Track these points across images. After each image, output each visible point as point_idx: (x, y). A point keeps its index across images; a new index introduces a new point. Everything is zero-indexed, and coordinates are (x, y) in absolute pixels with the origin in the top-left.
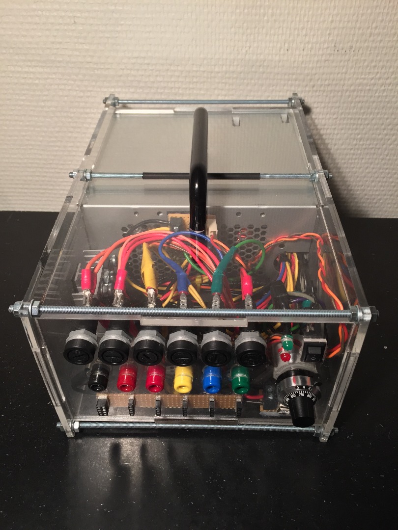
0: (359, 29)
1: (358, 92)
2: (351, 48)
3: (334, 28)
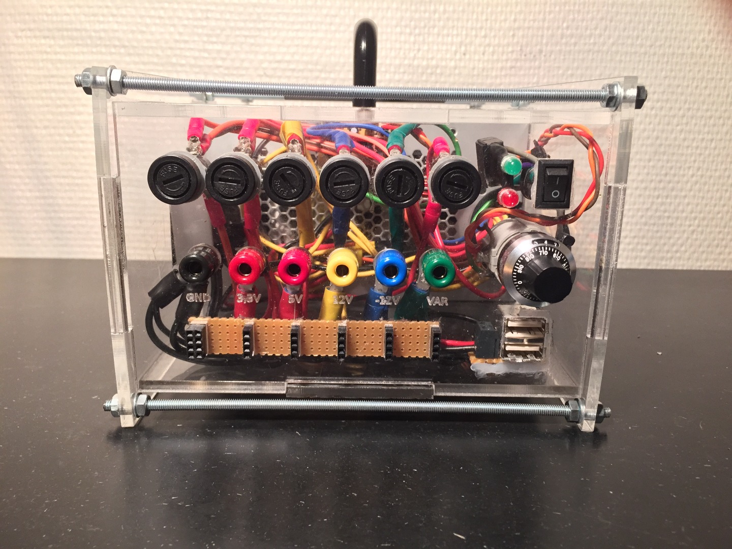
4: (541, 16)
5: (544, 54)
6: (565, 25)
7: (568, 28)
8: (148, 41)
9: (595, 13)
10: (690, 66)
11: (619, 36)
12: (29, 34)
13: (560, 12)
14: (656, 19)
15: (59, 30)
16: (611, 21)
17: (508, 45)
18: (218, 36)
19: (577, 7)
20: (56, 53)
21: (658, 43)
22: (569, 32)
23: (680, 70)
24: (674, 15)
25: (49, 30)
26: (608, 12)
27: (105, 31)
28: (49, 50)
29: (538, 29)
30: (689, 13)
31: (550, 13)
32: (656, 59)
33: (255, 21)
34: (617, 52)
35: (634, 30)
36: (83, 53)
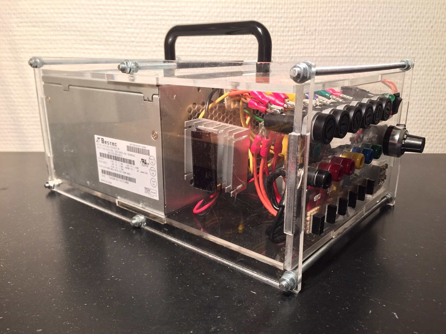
0: (320, 17)
2: (315, 30)
3: (303, 17)
4: (316, 10)
5: (317, 31)
6: (329, 14)
7: (331, 16)
8: (93, 28)
9: (346, 8)
10: (401, 37)
11: (360, 20)
12: (25, 24)
13: (326, 7)
14: (381, 10)
15: (42, 22)
16: (356, 12)
17: (297, 27)
18: (132, 24)
19: (336, 5)
20: (40, 35)
21: (383, 24)
22: (332, 18)
23: (396, 39)
24: (392, 7)
25: (36, 22)
26: (354, 7)
27: (68, 22)
28: (36, 33)
29: (314, 17)
30: (401, 6)
31: (321, 8)
32: (382, 33)
33: (152, 15)
34: (359, 30)
35: (369, 17)
36: (56, 35)
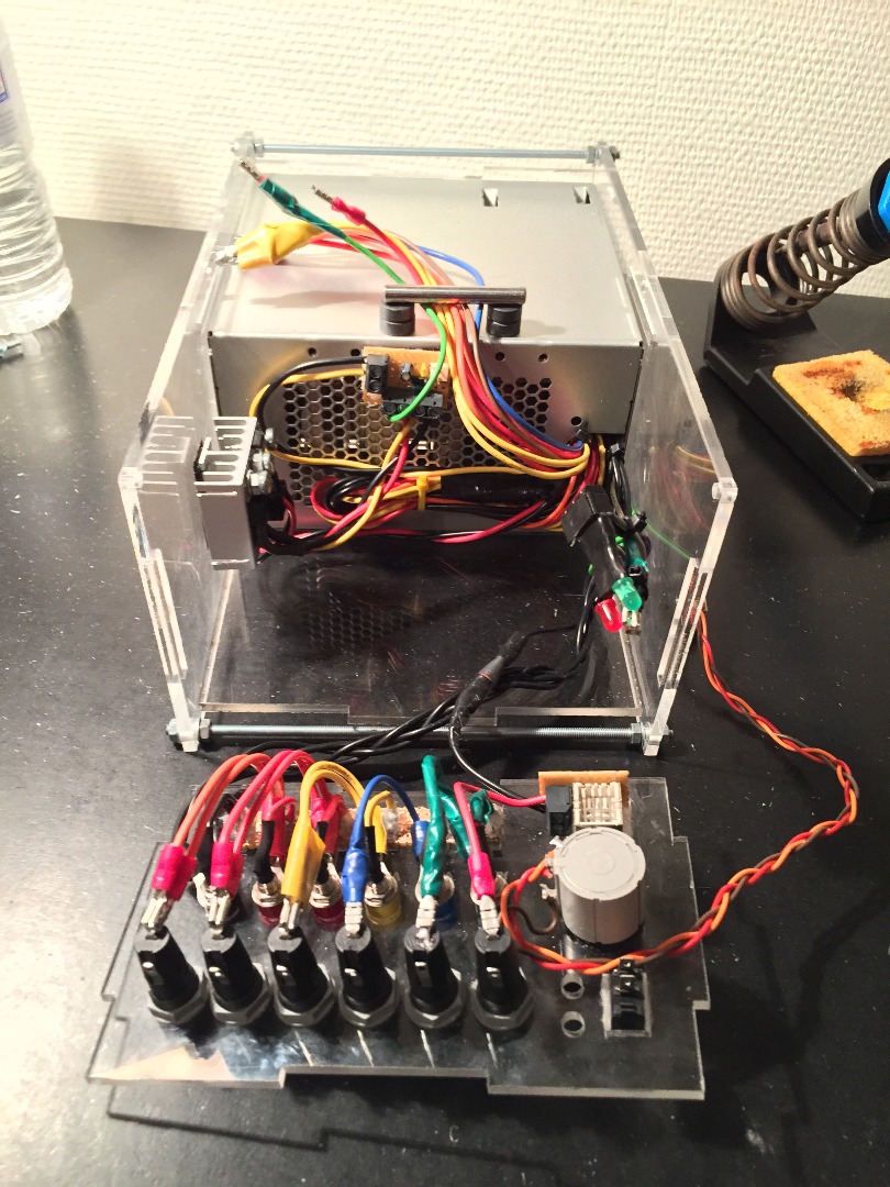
1: (684, 61)
